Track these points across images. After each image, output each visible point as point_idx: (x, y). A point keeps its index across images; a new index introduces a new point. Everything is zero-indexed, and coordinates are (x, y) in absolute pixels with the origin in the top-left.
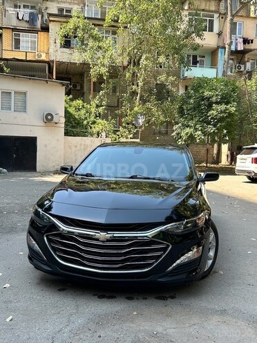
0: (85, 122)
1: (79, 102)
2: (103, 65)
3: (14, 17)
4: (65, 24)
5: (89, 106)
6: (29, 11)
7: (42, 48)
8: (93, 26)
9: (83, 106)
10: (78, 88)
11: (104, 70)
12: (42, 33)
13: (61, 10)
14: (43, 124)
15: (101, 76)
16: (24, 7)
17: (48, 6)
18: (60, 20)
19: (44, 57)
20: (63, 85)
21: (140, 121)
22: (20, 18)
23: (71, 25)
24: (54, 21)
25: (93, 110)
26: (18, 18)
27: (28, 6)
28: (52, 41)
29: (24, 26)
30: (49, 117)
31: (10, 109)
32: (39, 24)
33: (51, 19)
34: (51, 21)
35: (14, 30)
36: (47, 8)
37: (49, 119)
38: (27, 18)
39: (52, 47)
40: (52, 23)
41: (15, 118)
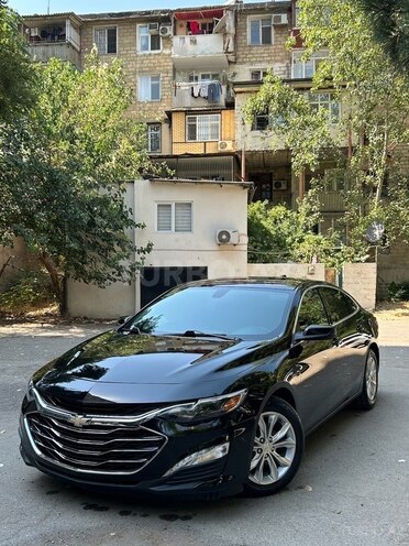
0: (289, 240)
1: (279, 210)
2: (311, 150)
3: (188, 94)
4: (253, 96)
5: (295, 214)
6: (208, 82)
7: (228, 133)
8: (295, 93)
9: (286, 216)
10: (284, 187)
11: (310, 158)
12: (227, 112)
13: (256, 74)
14: (216, 247)
15: (307, 166)
16: (203, 77)
17: (236, 71)
18: (250, 89)
19: (229, 147)
20: (245, 187)
21: (377, 233)
22: (196, 94)
23: (261, 96)
24: (241, 92)
25: (302, 220)
26: (193, 95)
27: (208, 75)
28: (239, 123)
29: (202, 105)
30: (224, 237)
31: (170, 228)
32: (222, 100)
33: (236, 90)
34: (236, 93)
35: (188, 112)
36: (235, 74)
37: (223, 239)
38: (205, 93)
39: (240, 131)
40: (238, 95)
41: (177, 240)
